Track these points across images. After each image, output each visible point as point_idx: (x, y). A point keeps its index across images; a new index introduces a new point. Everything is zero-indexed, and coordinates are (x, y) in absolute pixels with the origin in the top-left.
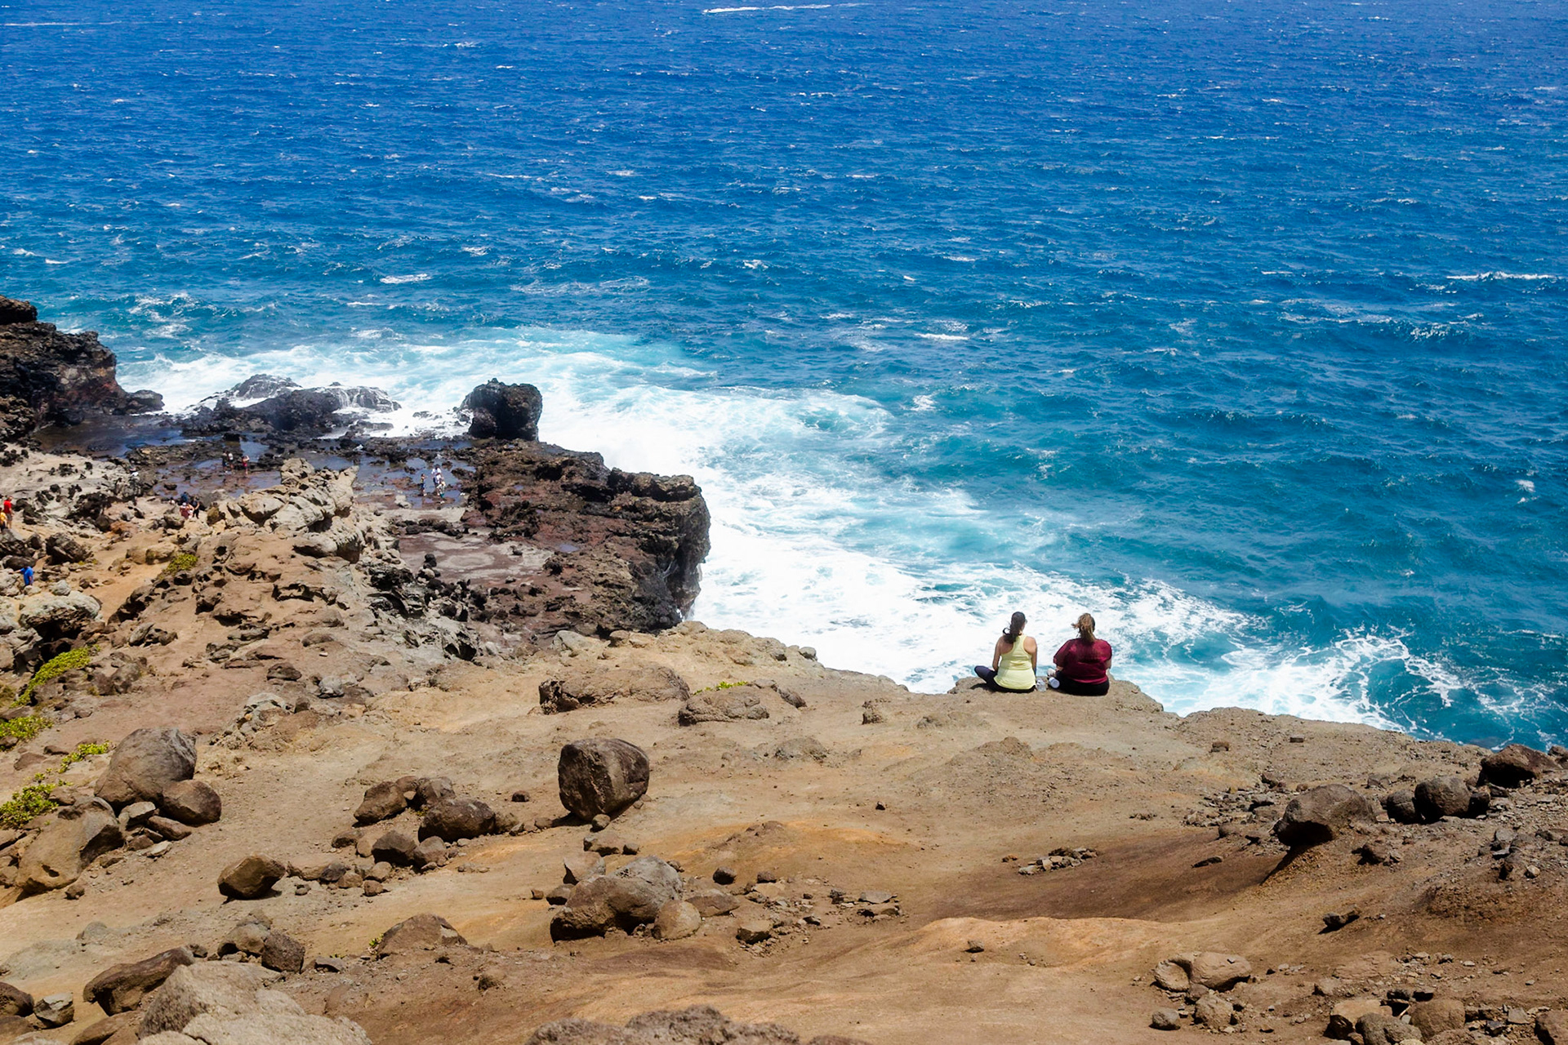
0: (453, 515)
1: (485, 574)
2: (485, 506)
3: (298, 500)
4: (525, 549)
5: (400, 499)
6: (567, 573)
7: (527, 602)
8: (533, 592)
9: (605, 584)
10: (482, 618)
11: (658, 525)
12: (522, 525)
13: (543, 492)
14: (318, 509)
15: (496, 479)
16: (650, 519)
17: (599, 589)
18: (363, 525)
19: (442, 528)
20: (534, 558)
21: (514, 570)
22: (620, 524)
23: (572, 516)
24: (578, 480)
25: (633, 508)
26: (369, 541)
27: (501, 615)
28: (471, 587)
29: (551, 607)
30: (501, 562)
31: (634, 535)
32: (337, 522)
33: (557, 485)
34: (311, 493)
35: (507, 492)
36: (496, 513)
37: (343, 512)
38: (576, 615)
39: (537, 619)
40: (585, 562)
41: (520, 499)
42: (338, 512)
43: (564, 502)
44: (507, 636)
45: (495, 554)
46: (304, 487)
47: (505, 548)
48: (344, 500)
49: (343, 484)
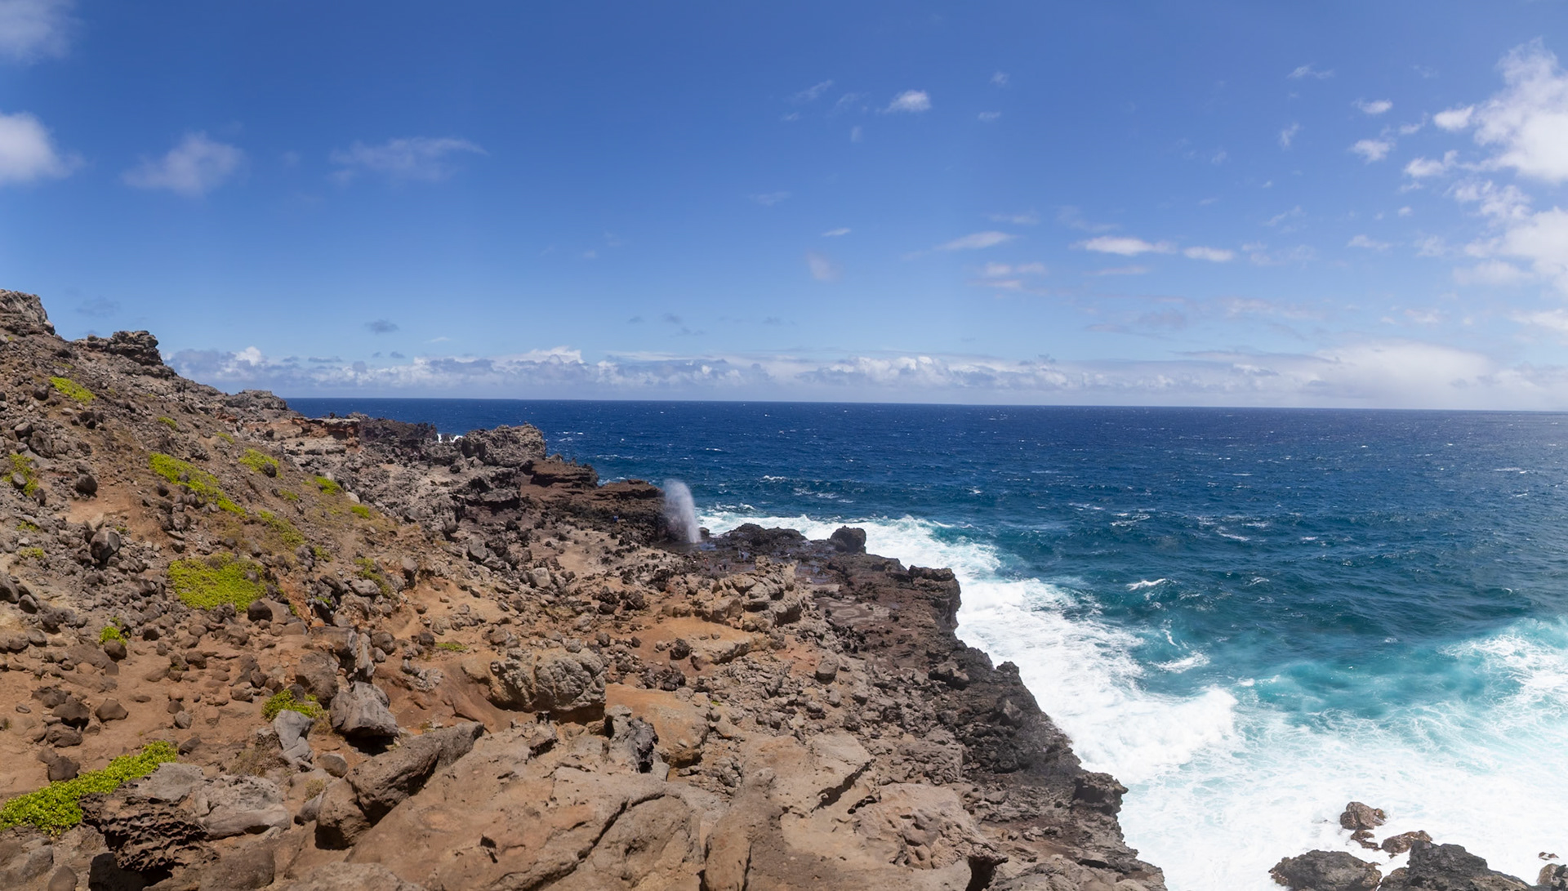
0: (835, 588)
1: (857, 620)
2: (850, 584)
3: (764, 580)
4: (873, 606)
5: (808, 580)
6: (901, 620)
7: (886, 638)
8: (888, 632)
9: (922, 626)
10: (865, 650)
11: (938, 593)
12: (870, 594)
13: (877, 577)
14: (776, 586)
15: (854, 570)
16: (934, 590)
17: (921, 629)
18: (801, 596)
19: (831, 595)
20: (881, 612)
21: (871, 618)
22: (919, 593)
23: (894, 589)
24: (893, 571)
25: (925, 585)
26: (804, 605)
27: (874, 647)
28: (855, 629)
29: (900, 642)
30: (863, 614)
31: (927, 599)
32: (786, 593)
33: (883, 574)
34: (772, 576)
35: (859, 577)
36: (856, 587)
37: (790, 588)
38: (914, 645)
39: (893, 648)
40: (910, 614)
41: (868, 581)
42: (787, 588)
43: (888, 582)
44: (879, 659)
45: (860, 609)
46: (768, 572)
47: (864, 606)
48: (791, 581)
49: (790, 571)
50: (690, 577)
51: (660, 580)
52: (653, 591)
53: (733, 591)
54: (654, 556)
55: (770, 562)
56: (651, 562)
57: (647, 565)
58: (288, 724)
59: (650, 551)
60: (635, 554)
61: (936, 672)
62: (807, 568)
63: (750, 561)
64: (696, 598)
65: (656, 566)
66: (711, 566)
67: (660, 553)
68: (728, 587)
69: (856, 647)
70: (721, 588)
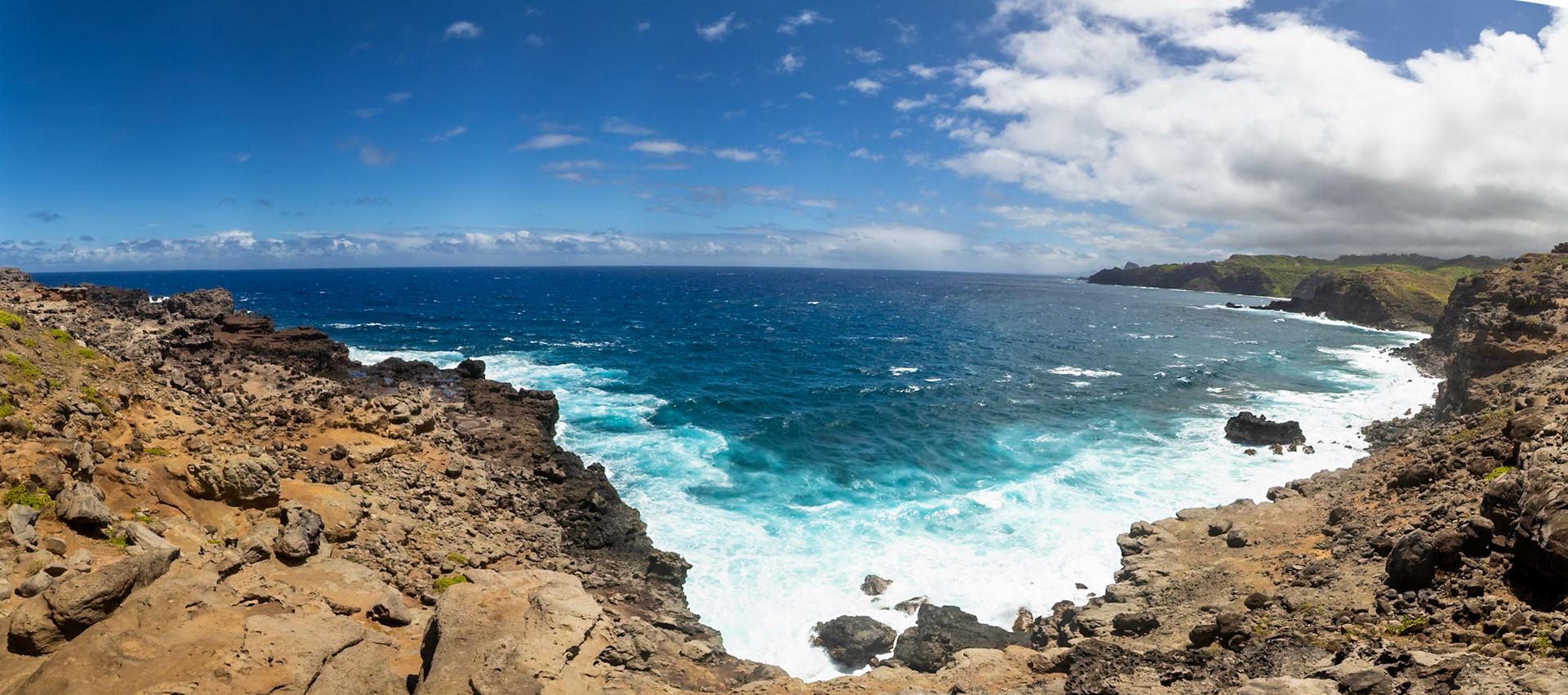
0: (460, 405)
1: (478, 430)
2: (472, 402)
3: (406, 400)
4: (491, 419)
5: (440, 399)
6: (513, 430)
7: (500, 443)
8: (502, 439)
9: (529, 434)
10: (484, 452)
11: (542, 409)
12: (488, 409)
13: (494, 397)
14: (415, 405)
15: (475, 392)
16: (538, 407)
17: (528, 437)
18: (434, 412)
19: (458, 410)
20: (496, 424)
21: (489, 428)
22: (526, 409)
23: (507, 406)
24: (506, 393)
25: (531, 403)
26: (437, 419)
27: (492, 450)
28: (476, 437)
29: (511, 446)
30: (482, 425)
31: (533, 413)
32: (423, 410)
33: (498, 394)
34: (412, 397)
35: (480, 398)
36: (477, 405)
37: (426, 406)
38: (523, 449)
39: (506, 451)
40: (519, 425)
41: (487, 400)
42: (424, 406)
43: (502, 401)
44: (495, 460)
45: (480, 422)
46: (409, 394)
47: (483, 419)
48: (427, 401)
49: (426, 394)
50: (346, 397)
51: (324, 401)
52: (318, 409)
53: (381, 409)
54: (318, 383)
55: (411, 386)
56: (316, 387)
57: (313, 389)
58: (19, 515)
59: (315, 379)
60: (303, 381)
61: (540, 470)
62: (438, 390)
63: (392, 385)
64: (352, 414)
65: (320, 390)
66: (363, 389)
67: (323, 380)
68: (377, 406)
69: (477, 450)
70: (372, 406)
